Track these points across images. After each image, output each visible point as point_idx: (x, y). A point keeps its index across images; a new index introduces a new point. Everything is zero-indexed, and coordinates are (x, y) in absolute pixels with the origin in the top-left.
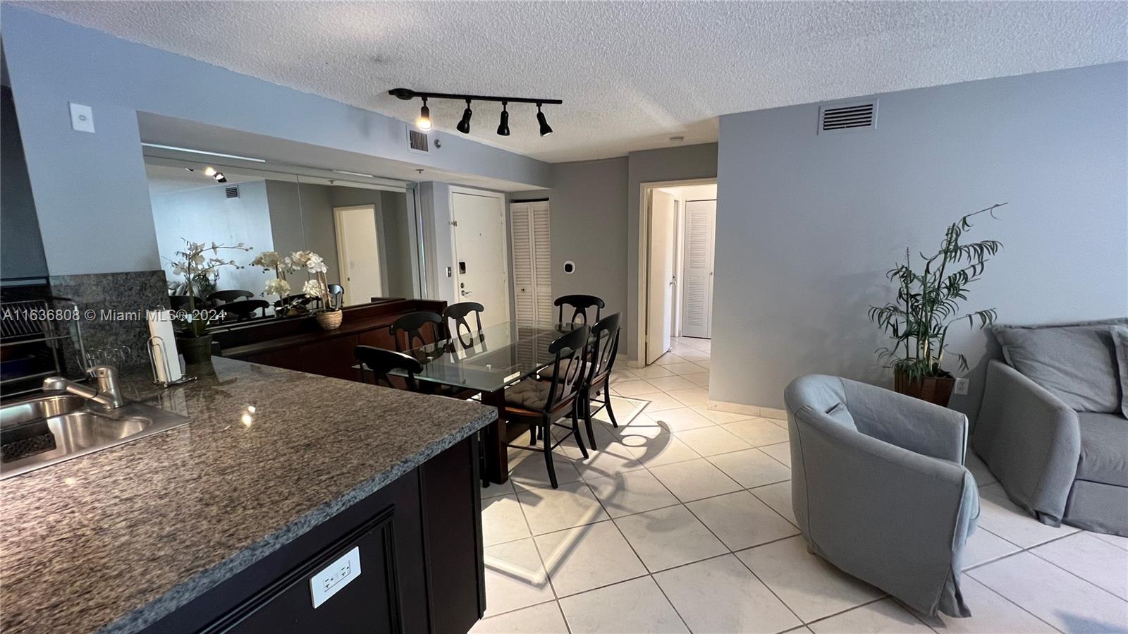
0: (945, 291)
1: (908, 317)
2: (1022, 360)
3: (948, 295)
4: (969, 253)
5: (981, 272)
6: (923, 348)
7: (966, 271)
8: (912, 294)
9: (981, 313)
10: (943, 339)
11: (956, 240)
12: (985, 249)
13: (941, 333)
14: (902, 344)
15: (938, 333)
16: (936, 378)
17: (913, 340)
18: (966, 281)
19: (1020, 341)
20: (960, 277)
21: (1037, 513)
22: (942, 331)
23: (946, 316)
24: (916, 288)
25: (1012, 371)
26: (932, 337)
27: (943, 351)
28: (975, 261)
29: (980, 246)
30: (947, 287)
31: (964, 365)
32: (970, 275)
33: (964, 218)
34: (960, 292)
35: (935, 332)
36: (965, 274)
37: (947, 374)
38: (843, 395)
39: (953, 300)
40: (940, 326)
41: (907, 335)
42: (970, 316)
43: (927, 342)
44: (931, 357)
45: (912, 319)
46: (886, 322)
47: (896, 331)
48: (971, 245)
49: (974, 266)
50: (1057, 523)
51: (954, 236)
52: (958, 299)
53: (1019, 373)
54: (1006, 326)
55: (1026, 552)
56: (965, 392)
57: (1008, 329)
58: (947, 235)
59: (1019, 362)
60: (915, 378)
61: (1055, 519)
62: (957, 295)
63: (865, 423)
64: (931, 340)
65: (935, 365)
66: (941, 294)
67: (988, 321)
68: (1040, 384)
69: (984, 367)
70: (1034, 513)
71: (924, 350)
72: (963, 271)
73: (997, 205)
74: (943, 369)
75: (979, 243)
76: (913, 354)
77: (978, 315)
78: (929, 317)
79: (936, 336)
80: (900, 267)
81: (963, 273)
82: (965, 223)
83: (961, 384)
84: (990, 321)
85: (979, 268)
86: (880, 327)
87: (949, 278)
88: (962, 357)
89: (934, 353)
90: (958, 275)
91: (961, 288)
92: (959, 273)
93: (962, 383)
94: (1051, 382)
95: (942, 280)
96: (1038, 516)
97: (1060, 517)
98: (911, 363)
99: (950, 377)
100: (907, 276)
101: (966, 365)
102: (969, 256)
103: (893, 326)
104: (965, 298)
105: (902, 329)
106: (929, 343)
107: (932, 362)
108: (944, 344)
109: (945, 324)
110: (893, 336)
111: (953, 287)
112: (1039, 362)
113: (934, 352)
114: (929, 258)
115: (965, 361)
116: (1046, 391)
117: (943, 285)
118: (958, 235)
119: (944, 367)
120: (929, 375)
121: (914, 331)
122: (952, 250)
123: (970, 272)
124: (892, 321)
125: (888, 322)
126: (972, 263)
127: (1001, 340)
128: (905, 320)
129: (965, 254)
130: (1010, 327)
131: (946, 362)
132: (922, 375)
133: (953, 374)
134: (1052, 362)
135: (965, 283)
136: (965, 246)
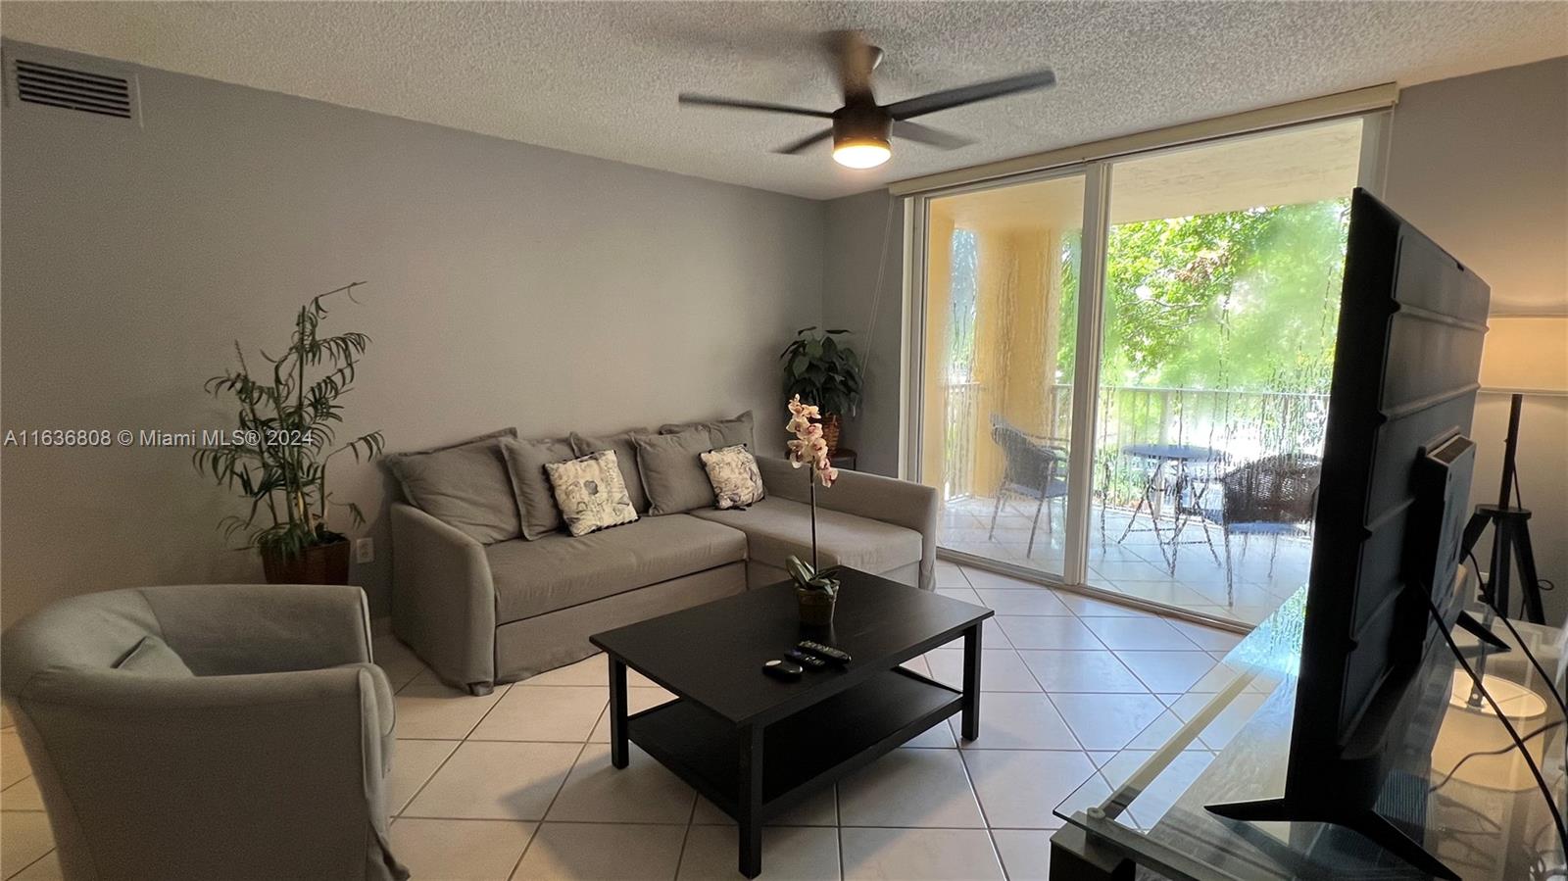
0: (311, 410)
1: (263, 458)
2: (424, 496)
3: (316, 416)
4: (330, 349)
5: (352, 380)
6: (297, 505)
7: (333, 378)
8: (263, 419)
9: (365, 439)
10: (322, 484)
11: (313, 333)
12: (349, 343)
13: (318, 476)
14: (263, 504)
15: (314, 479)
16: (323, 545)
17: (279, 495)
18: (337, 394)
19: (418, 472)
20: (326, 385)
21: (470, 685)
22: (319, 474)
23: (319, 448)
24: (266, 410)
25: (416, 512)
26: (306, 484)
27: (326, 502)
28: (342, 363)
29: (343, 340)
30: (311, 405)
31: (358, 518)
32: (339, 382)
33: (316, 299)
34: (332, 410)
35: (310, 478)
36: (332, 381)
37: (339, 537)
38: (151, 619)
39: (324, 422)
40: (315, 466)
41: (267, 486)
42: (352, 445)
43: (299, 494)
44: (310, 516)
45: (271, 461)
46: (228, 472)
47: (247, 484)
48: (332, 340)
49: (341, 371)
50: (490, 688)
51: (308, 326)
52: (331, 421)
53: (426, 515)
54: (400, 454)
55: (465, 743)
56: (370, 558)
57: (404, 459)
58: (298, 324)
59: (422, 499)
60: (291, 555)
61: (484, 683)
62: (329, 415)
63: (201, 655)
64: (306, 489)
65: (320, 527)
66: (305, 415)
67: (375, 448)
68: (449, 523)
69: (386, 516)
70: (467, 688)
71: (299, 508)
72: (328, 378)
73: (355, 284)
74: (334, 531)
75: (341, 336)
76: (283, 517)
77: (362, 441)
78: (296, 454)
79: (312, 481)
80: (233, 376)
81: (329, 380)
82: (318, 308)
83: (361, 548)
84: (379, 449)
85: (347, 372)
86: (220, 484)
87: (313, 390)
88: (353, 507)
89: (315, 509)
90: (323, 385)
91: (331, 403)
92: (324, 381)
93: (364, 546)
94: (459, 517)
95: (303, 395)
96: (471, 690)
97: (491, 680)
98: (282, 532)
99: (344, 539)
100: (247, 389)
101: (362, 519)
102: (332, 354)
103: (241, 476)
104: (340, 419)
105: (257, 478)
106: (303, 494)
107: (313, 524)
108: (326, 494)
109: (320, 460)
110: (243, 493)
111: (320, 404)
112: (443, 494)
113: (313, 507)
114: (277, 359)
115: (359, 513)
116: (456, 530)
117: (306, 402)
118: (314, 326)
119: (331, 527)
120: (313, 544)
121: (277, 480)
122: (307, 348)
123: (337, 379)
124: (239, 468)
125: (233, 472)
126: (339, 367)
127: (398, 474)
128: (260, 465)
129: (325, 352)
130: (406, 455)
131: (335, 519)
132: (302, 547)
133: (348, 534)
134: (455, 493)
135: (335, 397)
136: (325, 341)
